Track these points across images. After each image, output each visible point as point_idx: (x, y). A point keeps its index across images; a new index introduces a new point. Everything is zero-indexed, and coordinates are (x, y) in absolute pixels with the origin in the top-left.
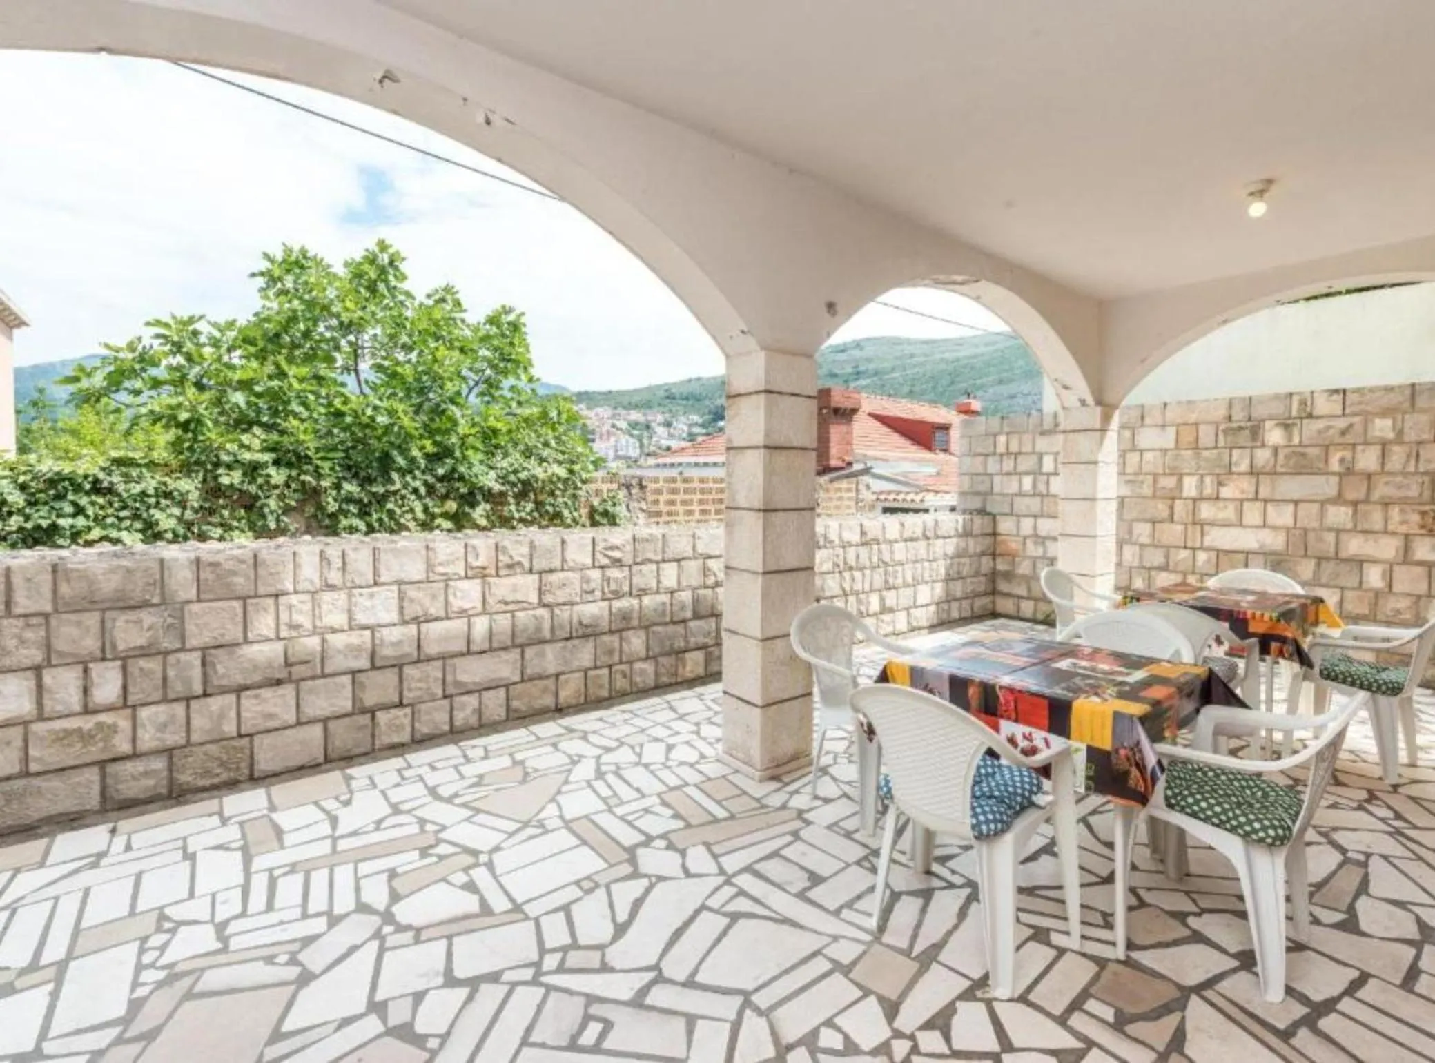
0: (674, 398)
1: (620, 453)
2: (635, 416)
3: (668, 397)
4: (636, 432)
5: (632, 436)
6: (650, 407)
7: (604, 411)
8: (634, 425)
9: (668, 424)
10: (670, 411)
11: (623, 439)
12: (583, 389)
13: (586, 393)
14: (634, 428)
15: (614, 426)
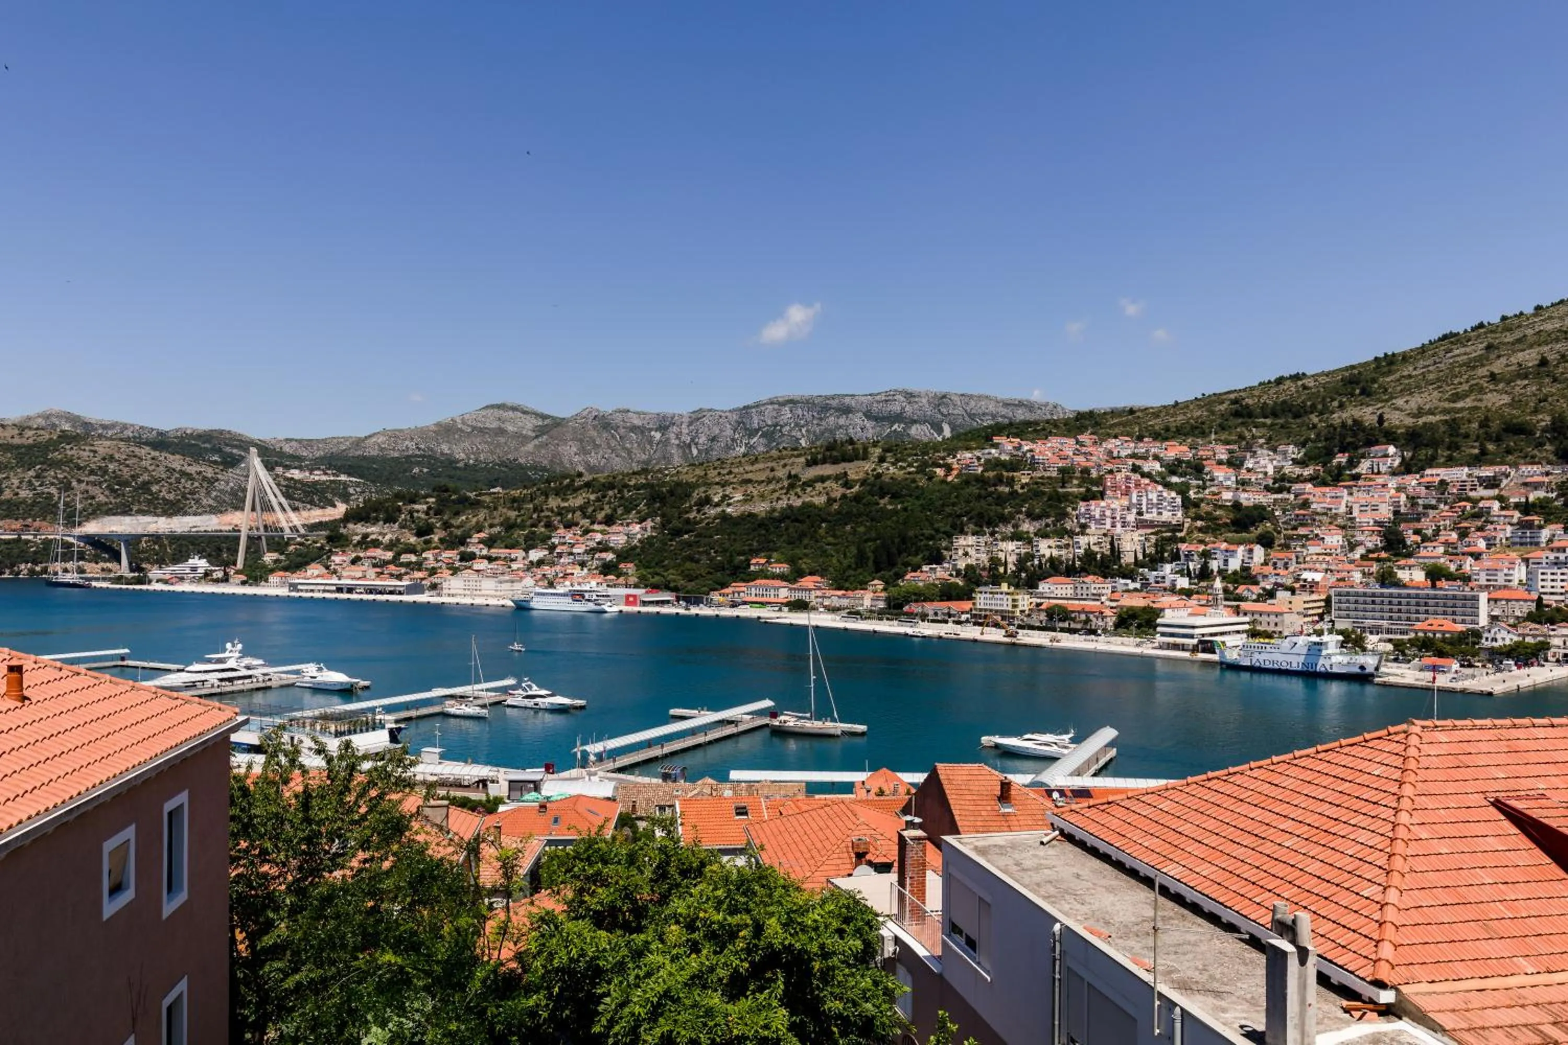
0: (1250, 415)
1: (1147, 516)
2: (1175, 450)
3: (1237, 414)
4: (1175, 479)
5: (1168, 486)
6: (1204, 434)
7: (1122, 446)
8: (1173, 467)
9: (1234, 463)
10: (1241, 437)
11: (1154, 493)
12: (1084, 408)
13: (1091, 414)
14: (1173, 473)
15: (1135, 469)
